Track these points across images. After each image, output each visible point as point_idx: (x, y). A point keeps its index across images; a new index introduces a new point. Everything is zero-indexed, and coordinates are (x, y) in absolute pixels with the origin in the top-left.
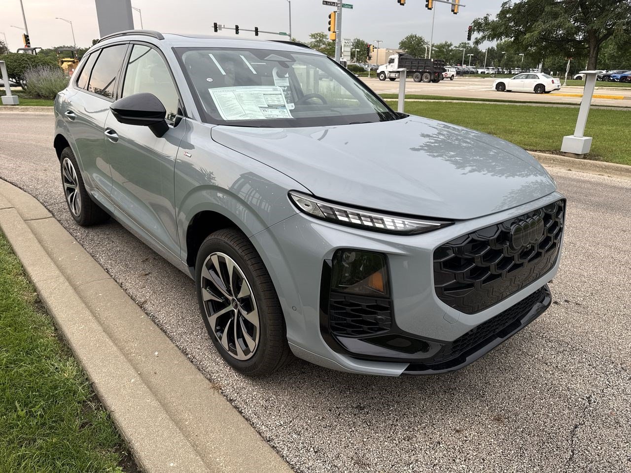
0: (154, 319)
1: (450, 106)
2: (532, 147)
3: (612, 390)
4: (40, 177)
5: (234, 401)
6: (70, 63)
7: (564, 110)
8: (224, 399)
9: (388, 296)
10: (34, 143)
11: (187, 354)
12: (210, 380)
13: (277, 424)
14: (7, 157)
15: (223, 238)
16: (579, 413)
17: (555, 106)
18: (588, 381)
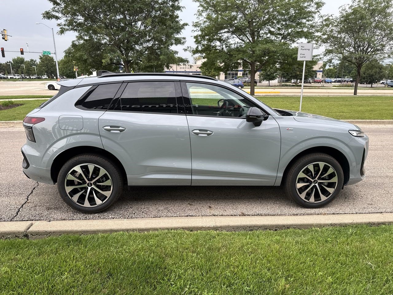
8: (332, 215)
12: (319, 214)
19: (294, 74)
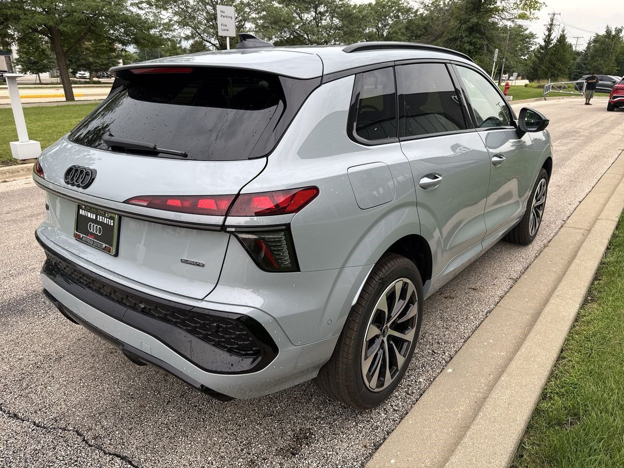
19: (83, 62)
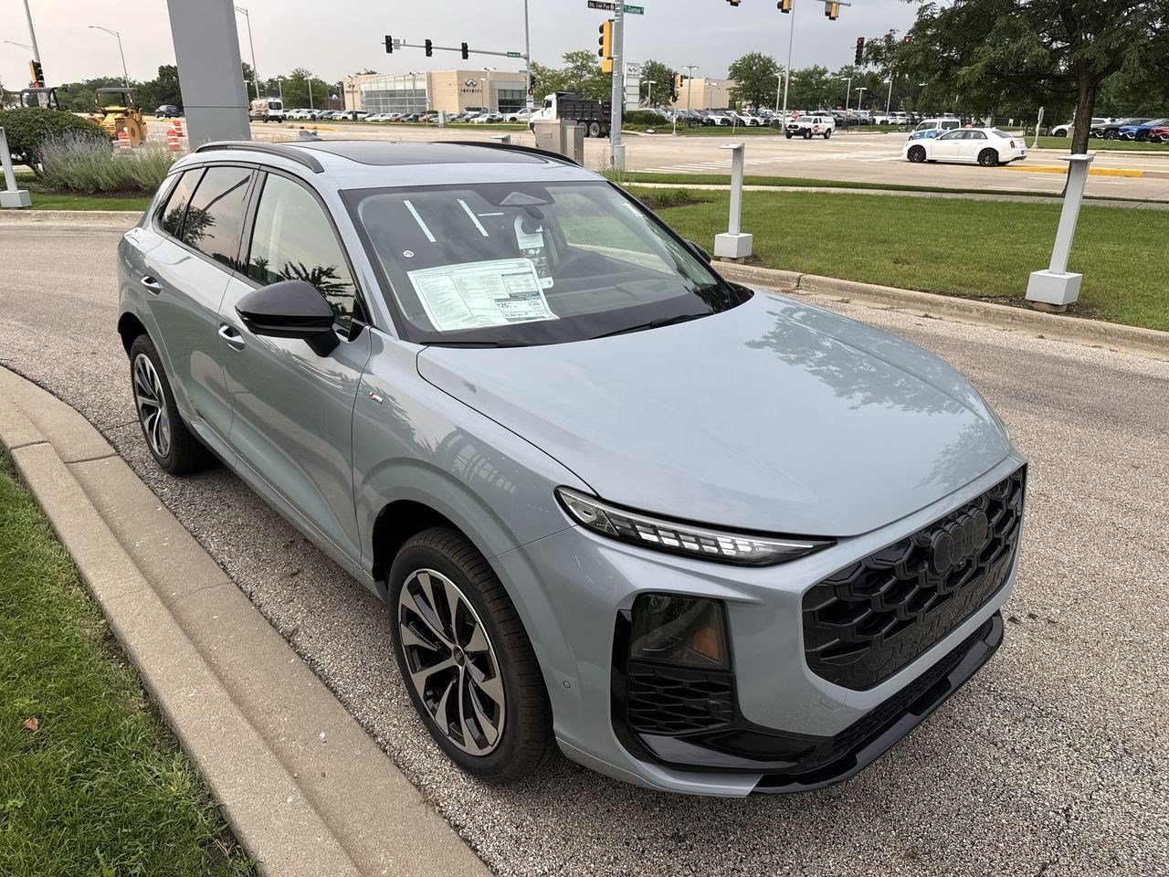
0: (312, 665)
1: (826, 201)
2: (973, 290)
3: (1107, 795)
4: (85, 369)
5: (462, 828)
6: (119, 115)
7: (1033, 210)
8: (444, 825)
9: (727, 668)
10: (68, 293)
11: (375, 736)
12: (418, 786)
13: (538, 871)
14: (20, 324)
15: (439, 548)
16: (1049, 841)
17: (1016, 199)
18: (1067, 777)
